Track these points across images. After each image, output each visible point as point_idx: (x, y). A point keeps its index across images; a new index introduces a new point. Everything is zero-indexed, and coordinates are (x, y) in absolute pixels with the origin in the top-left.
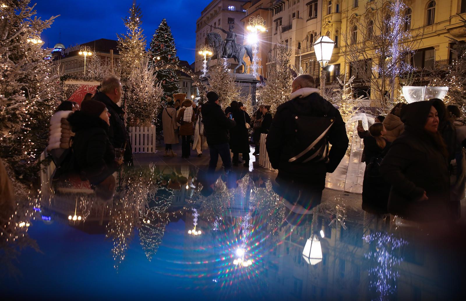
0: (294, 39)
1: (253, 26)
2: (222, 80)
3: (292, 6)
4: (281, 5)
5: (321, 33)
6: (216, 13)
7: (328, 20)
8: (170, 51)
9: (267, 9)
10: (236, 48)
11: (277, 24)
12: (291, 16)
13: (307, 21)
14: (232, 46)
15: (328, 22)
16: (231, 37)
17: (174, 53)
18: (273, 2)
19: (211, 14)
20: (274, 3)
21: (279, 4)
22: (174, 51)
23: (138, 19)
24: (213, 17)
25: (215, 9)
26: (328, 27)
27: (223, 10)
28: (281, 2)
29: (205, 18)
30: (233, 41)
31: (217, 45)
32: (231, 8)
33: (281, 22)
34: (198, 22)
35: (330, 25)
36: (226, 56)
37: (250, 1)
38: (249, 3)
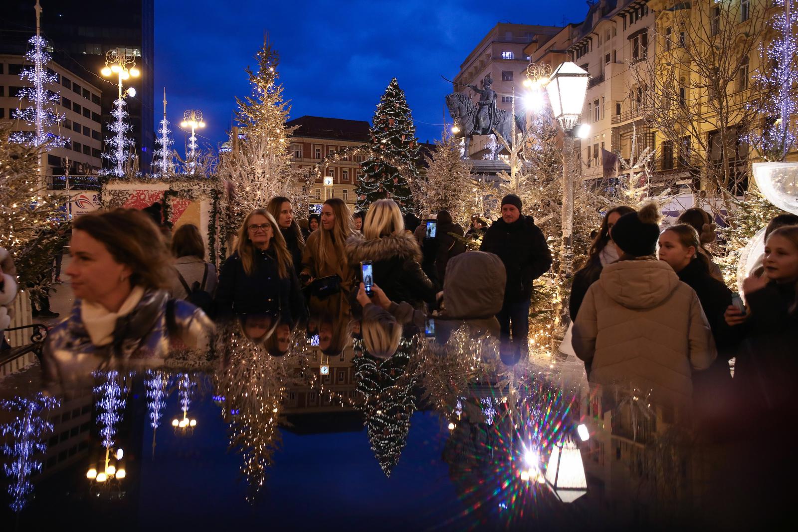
0: (608, 99)
1: (534, 80)
2: (450, 171)
3: (605, 42)
4: (585, 43)
6: (483, 65)
7: (667, 60)
8: (404, 129)
9: (562, 52)
10: (496, 117)
12: (604, 59)
13: (631, 65)
14: (490, 115)
15: (665, 65)
16: (487, 99)
17: (411, 131)
18: (572, 39)
19: (475, 67)
20: (574, 40)
21: (582, 41)
22: (411, 128)
23: (272, 69)
24: (478, 71)
25: (481, 58)
26: (666, 72)
27: (494, 59)
28: (586, 37)
29: (466, 75)
30: (491, 105)
31: (464, 114)
32: (507, 54)
34: (457, 80)
35: (670, 70)
36: (479, 132)
37: (536, 42)
38: (533, 44)
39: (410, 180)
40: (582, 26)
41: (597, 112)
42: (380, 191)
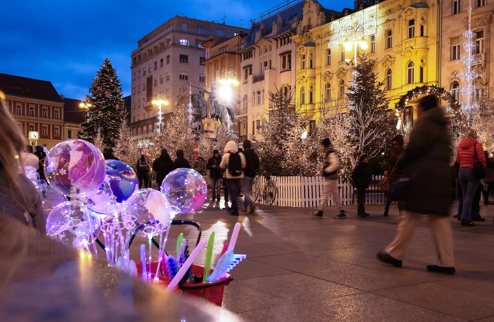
0: (267, 91)
1: (226, 80)
3: (264, 53)
4: (250, 50)
5: (295, 87)
6: (163, 47)
7: (303, 75)
9: (233, 53)
11: (247, 72)
12: (263, 65)
13: (281, 72)
14: (215, 107)
15: (302, 77)
16: (214, 98)
17: (122, 101)
18: (241, 45)
19: (155, 47)
20: (242, 47)
21: (248, 49)
24: (157, 51)
25: (161, 41)
26: (302, 82)
27: (174, 45)
28: (251, 47)
29: (145, 51)
30: (216, 102)
31: (201, 106)
33: (251, 70)
34: (135, 54)
35: (305, 81)
37: (211, 40)
38: (210, 42)
41: (259, 99)
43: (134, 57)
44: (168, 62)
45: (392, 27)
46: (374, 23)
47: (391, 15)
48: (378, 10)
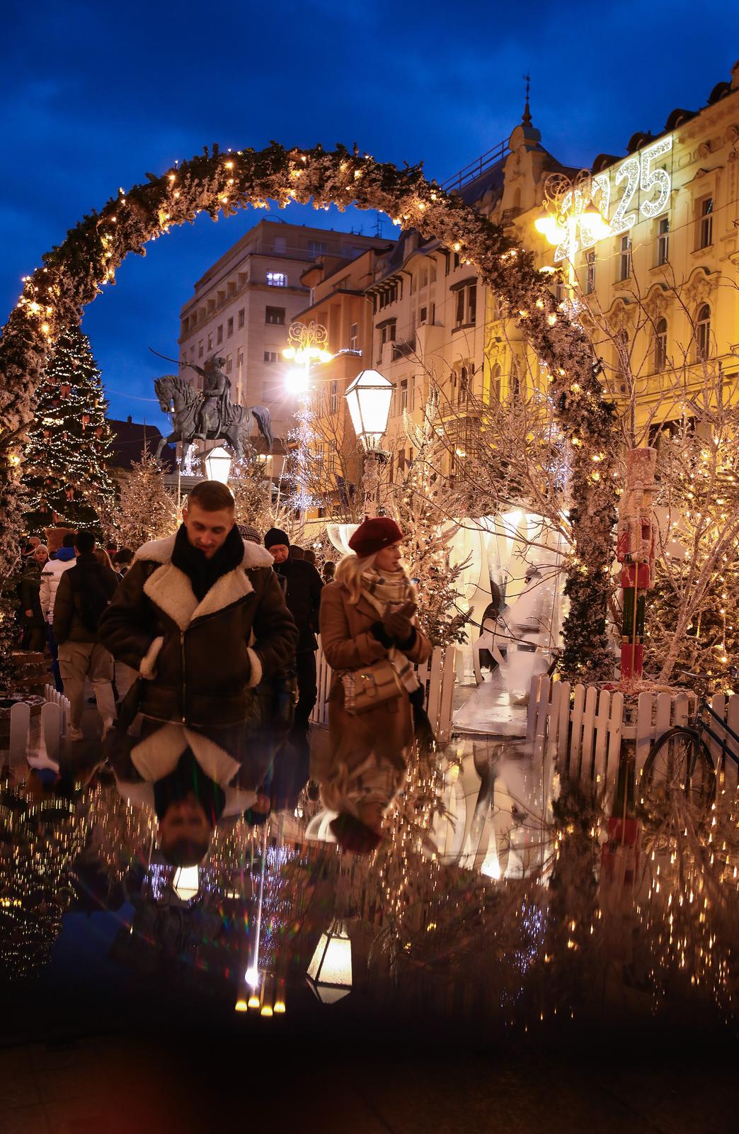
0: (420, 380)
1: (300, 349)
3: (420, 290)
4: (392, 284)
5: (483, 366)
6: (234, 292)
7: (496, 333)
8: (87, 405)
9: (358, 293)
10: (229, 415)
11: (384, 335)
12: (418, 317)
13: (454, 331)
14: (220, 411)
15: (494, 340)
16: (216, 387)
17: (99, 410)
18: (374, 274)
19: (221, 294)
20: (378, 276)
21: (388, 281)
22: (99, 403)
24: (224, 301)
25: (232, 278)
26: (496, 351)
27: (253, 284)
28: (393, 276)
29: (203, 304)
30: (221, 397)
31: (181, 407)
32: (276, 277)
33: (393, 330)
34: (186, 312)
35: (501, 349)
36: (202, 435)
37: (320, 268)
38: (317, 270)
39: (99, 508)
40: (391, 254)
41: (405, 399)
42: (43, 510)
43: (184, 318)
44: (241, 325)
45: (713, 188)
46: (667, 183)
47: (710, 157)
48: (679, 146)
